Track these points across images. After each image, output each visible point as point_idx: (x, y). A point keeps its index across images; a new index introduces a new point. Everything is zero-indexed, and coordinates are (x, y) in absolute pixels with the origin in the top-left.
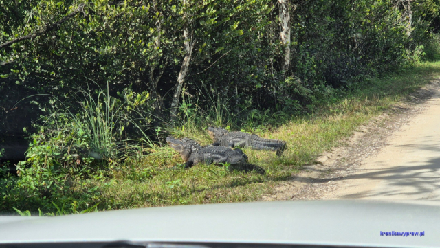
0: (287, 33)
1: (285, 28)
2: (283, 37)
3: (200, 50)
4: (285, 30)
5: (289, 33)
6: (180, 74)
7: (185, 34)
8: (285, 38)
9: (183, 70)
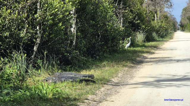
0: (74, 29)
1: (74, 26)
2: (72, 31)
3: (44, 36)
4: (73, 27)
5: (75, 28)
6: (35, 47)
7: (38, 28)
8: (74, 31)
9: (36, 44)
